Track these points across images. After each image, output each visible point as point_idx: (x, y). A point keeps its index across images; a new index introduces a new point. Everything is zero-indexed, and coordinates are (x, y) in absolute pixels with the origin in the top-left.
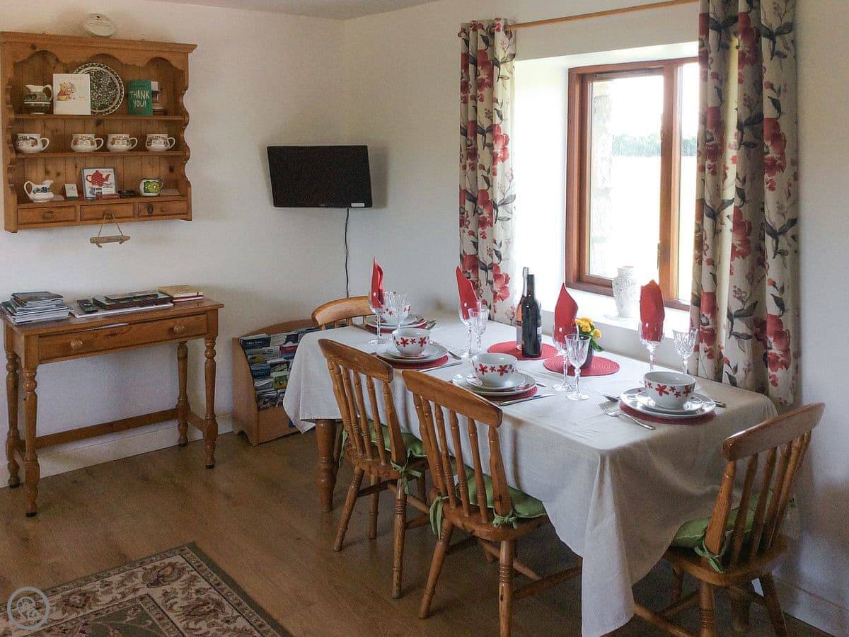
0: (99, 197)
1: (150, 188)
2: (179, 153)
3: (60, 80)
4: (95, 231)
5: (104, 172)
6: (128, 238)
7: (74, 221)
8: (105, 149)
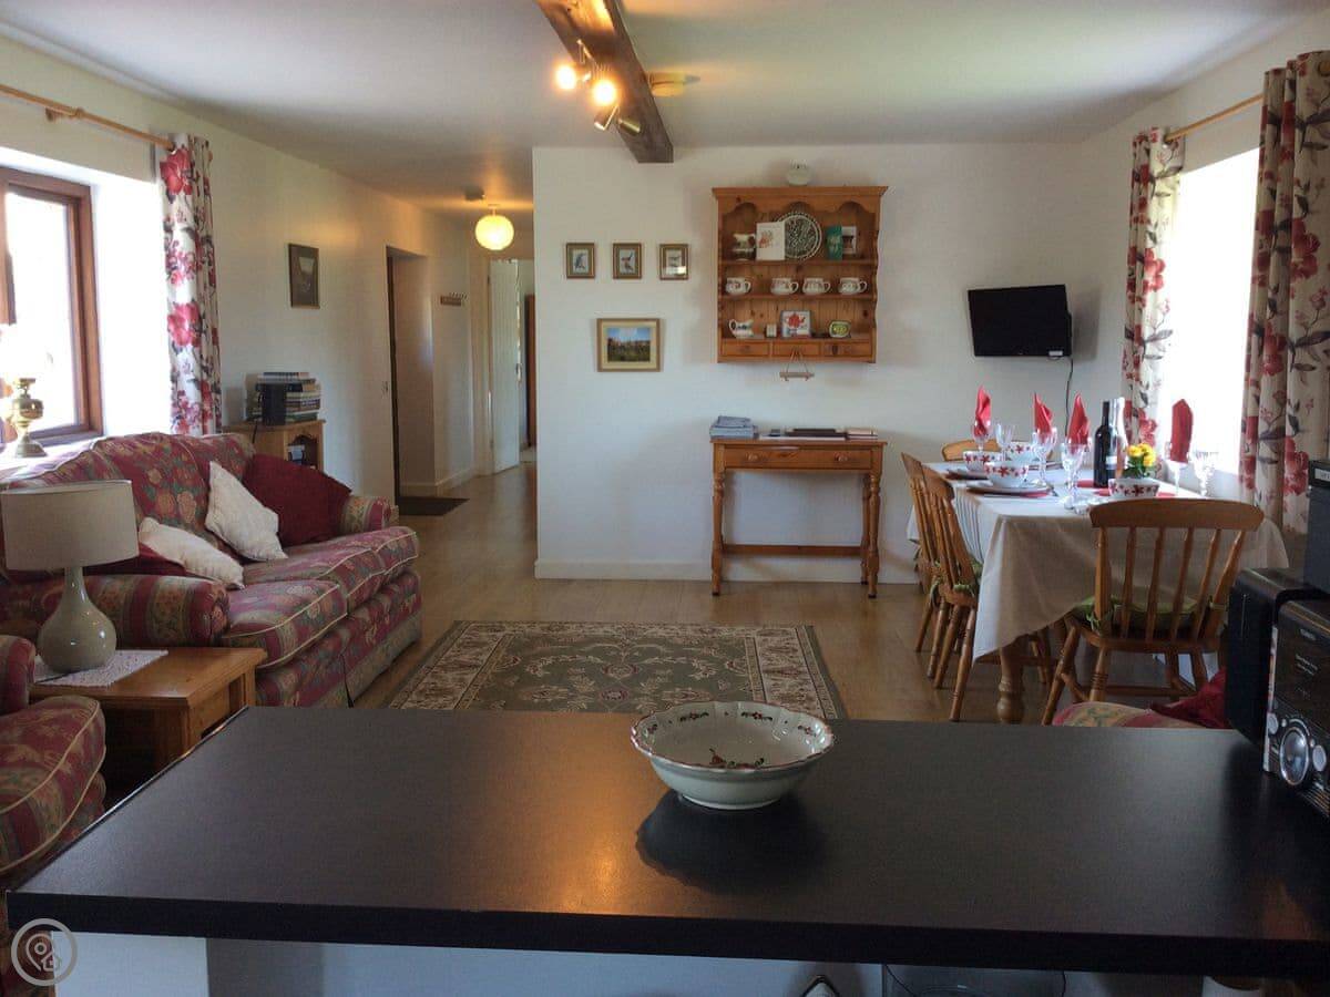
0: (794, 336)
1: (839, 330)
2: (868, 297)
3: (762, 228)
4: (784, 368)
5: (801, 315)
6: (812, 375)
7: (767, 356)
8: (800, 292)
